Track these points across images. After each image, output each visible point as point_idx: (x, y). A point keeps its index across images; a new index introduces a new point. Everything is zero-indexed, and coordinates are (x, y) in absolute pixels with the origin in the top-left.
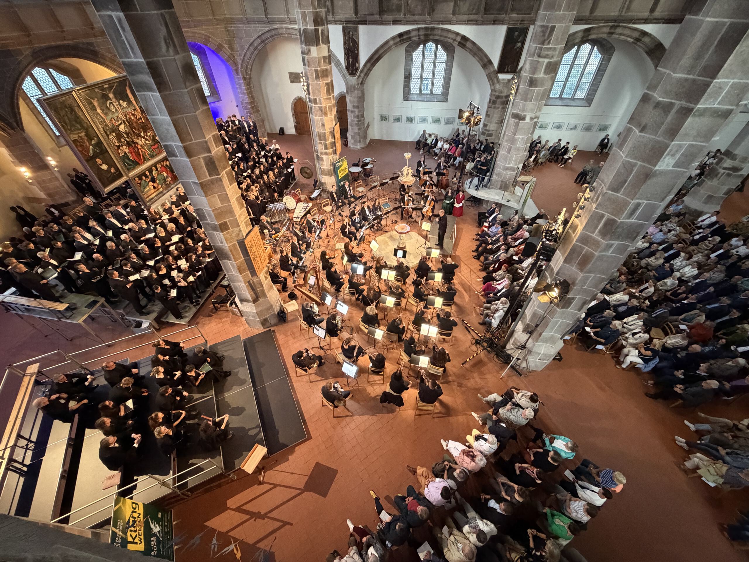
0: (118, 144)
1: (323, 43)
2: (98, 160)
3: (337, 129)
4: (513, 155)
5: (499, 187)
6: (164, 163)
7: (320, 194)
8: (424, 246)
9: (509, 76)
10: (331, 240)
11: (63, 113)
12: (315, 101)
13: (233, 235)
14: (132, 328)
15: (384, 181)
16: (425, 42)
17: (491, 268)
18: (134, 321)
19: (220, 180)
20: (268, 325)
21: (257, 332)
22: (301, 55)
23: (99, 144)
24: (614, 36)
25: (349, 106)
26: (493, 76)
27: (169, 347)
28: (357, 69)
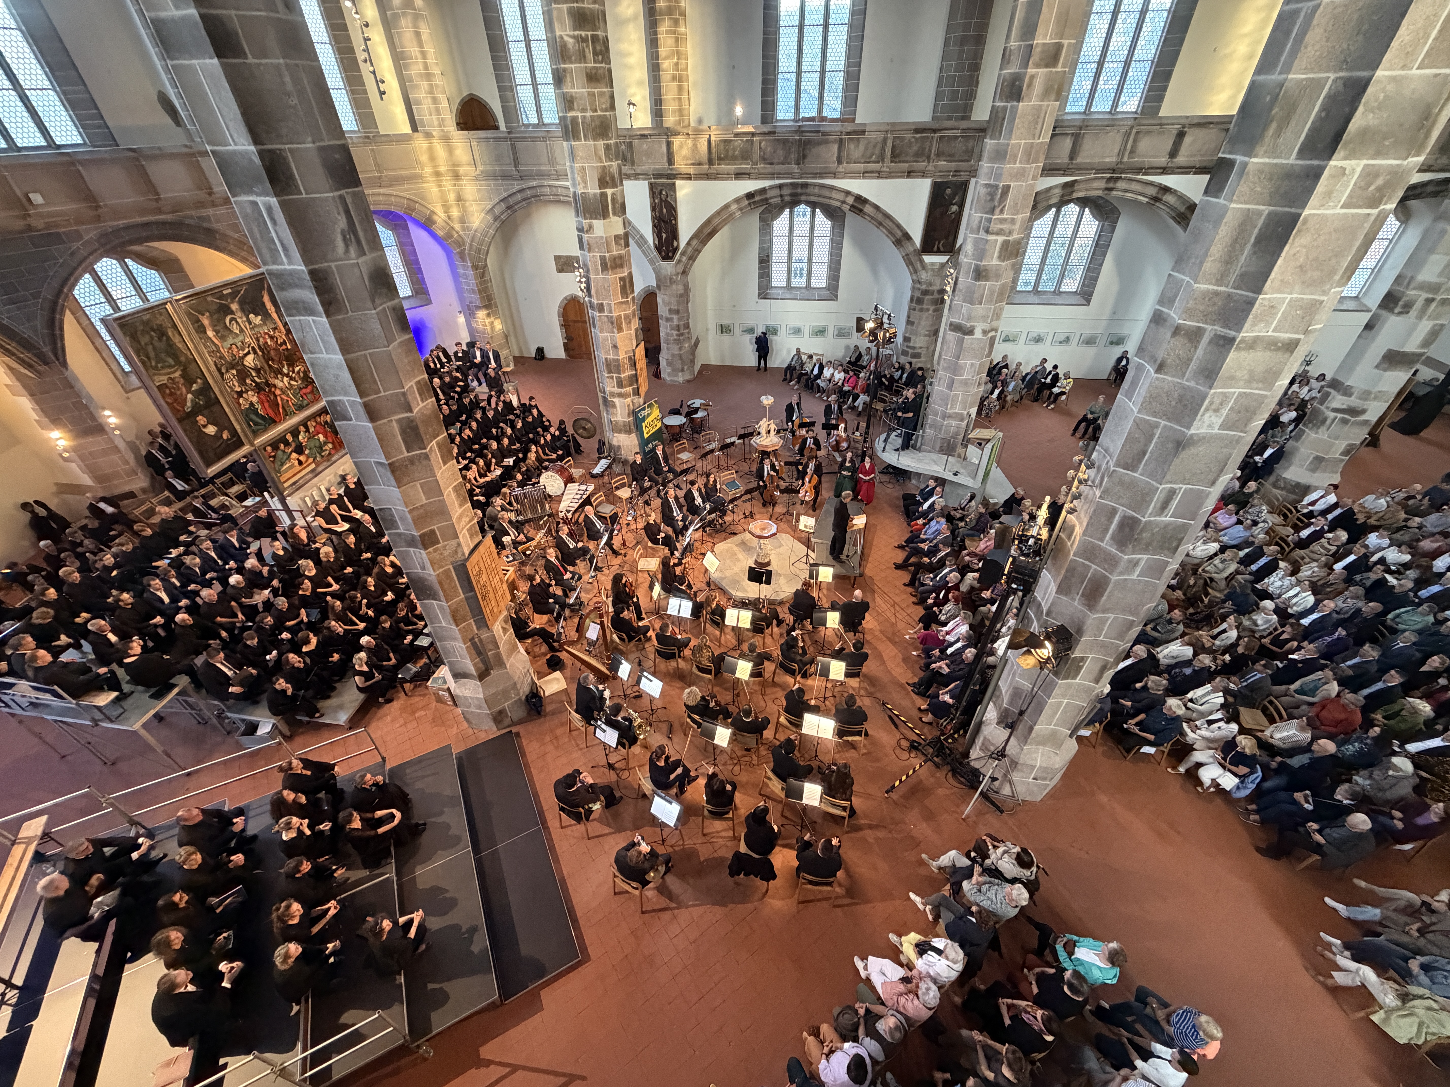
0: (238, 389)
1: (614, 214)
2: (200, 418)
3: (641, 351)
4: (959, 393)
5: (938, 448)
6: (322, 419)
7: (609, 467)
8: (804, 560)
9: (943, 259)
10: (630, 552)
11: (144, 340)
12: (601, 308)
13: (446, 553)
14: (237, 737)
15: (728, 441)
16: (794, 203)
17: (930, 601)
18: (243, 720)
19: (427, 457)
20: (507, 721)
21: (483, 737)
22: (576, 233)
23: (206, 388)
24: (1114, 192)
25: (662, 310)
26: (913, 259)
27: (309, 773)
28: (675, 250)
